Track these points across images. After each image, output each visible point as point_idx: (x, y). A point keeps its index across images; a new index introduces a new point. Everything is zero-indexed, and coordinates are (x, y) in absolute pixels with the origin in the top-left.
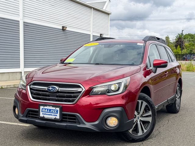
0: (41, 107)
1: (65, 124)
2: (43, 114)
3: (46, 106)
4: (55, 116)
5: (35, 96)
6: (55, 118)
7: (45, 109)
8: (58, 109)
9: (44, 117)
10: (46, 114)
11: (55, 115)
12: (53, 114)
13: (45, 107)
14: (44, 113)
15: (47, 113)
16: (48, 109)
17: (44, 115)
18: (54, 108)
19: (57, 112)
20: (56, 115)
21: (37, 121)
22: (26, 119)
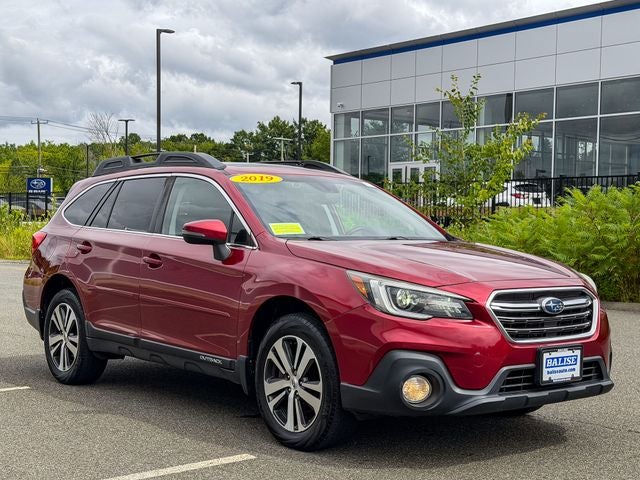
0: (546, 356)
2: (548, 373)
3: (555, 349)
4: (572, 373)
5: (516, 330)
6: (572, 377)
7: (553, 359)
8: (578, 353)
9: (550, 380)
10: (555, 372)
11: (571, 370)
12: (567, 368)
13: (554, 355)
14: (550, 370)
15: (558, 369)
16: (558, 358)
17: (550, 375)
18: (570, 353)
19: (576, 360)
20: (574, 369)
21: (530, 395)
22: (503, 398)
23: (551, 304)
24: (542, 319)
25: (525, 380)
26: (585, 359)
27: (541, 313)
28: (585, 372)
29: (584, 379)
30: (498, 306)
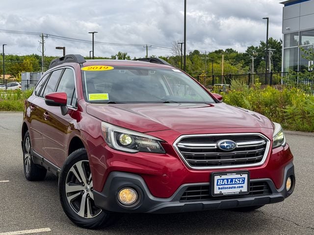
0: (217, 178)
1: (253, 199)
2: (219, 188)
3: (225, 174)
4: (241, 189)
6: (241, 192)
7: (223, 180)
8: (245, 176)
9: (221, 193)
10: (225, 188)
11: (239, 187)
12: (236, 186)
13: (224, 177)
14: (221, 187)
15: (226, 186)
16: (227, 180)
17: (220, 190)
18: (239, 176)
19: (244, 181)
20: (242, 187)
21: (205, 203)
22: (182, 204)
23: (225, 145)
24: (218, 154)
25: (203, 193)
26: (251, 180)
27: (218, 150)
28: (251, 189)
29: (250, 194)
30: (182, 145)
